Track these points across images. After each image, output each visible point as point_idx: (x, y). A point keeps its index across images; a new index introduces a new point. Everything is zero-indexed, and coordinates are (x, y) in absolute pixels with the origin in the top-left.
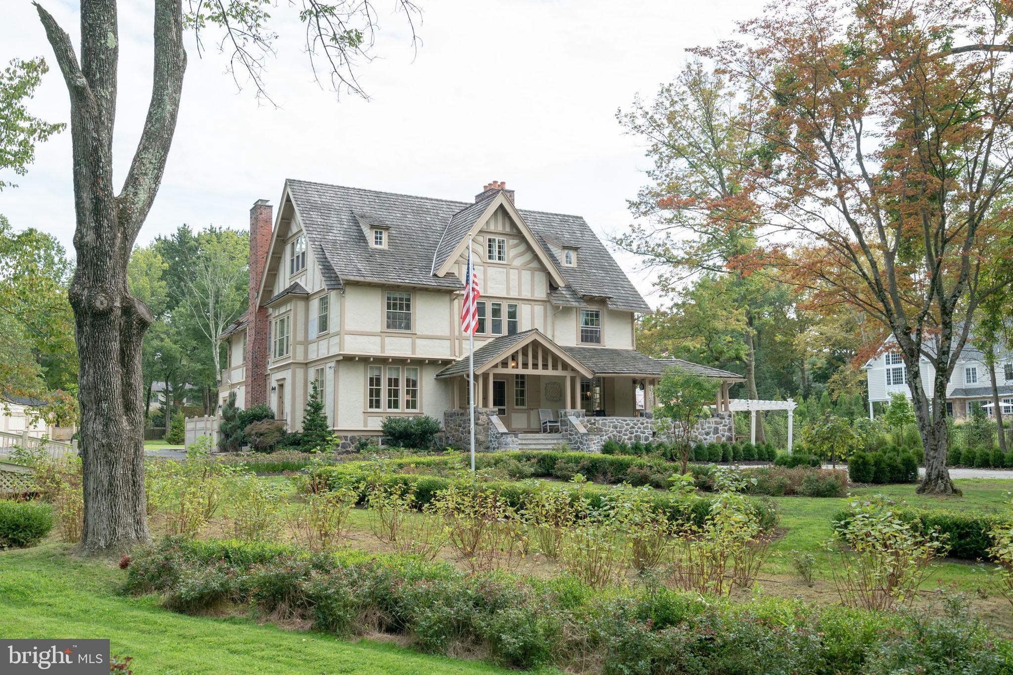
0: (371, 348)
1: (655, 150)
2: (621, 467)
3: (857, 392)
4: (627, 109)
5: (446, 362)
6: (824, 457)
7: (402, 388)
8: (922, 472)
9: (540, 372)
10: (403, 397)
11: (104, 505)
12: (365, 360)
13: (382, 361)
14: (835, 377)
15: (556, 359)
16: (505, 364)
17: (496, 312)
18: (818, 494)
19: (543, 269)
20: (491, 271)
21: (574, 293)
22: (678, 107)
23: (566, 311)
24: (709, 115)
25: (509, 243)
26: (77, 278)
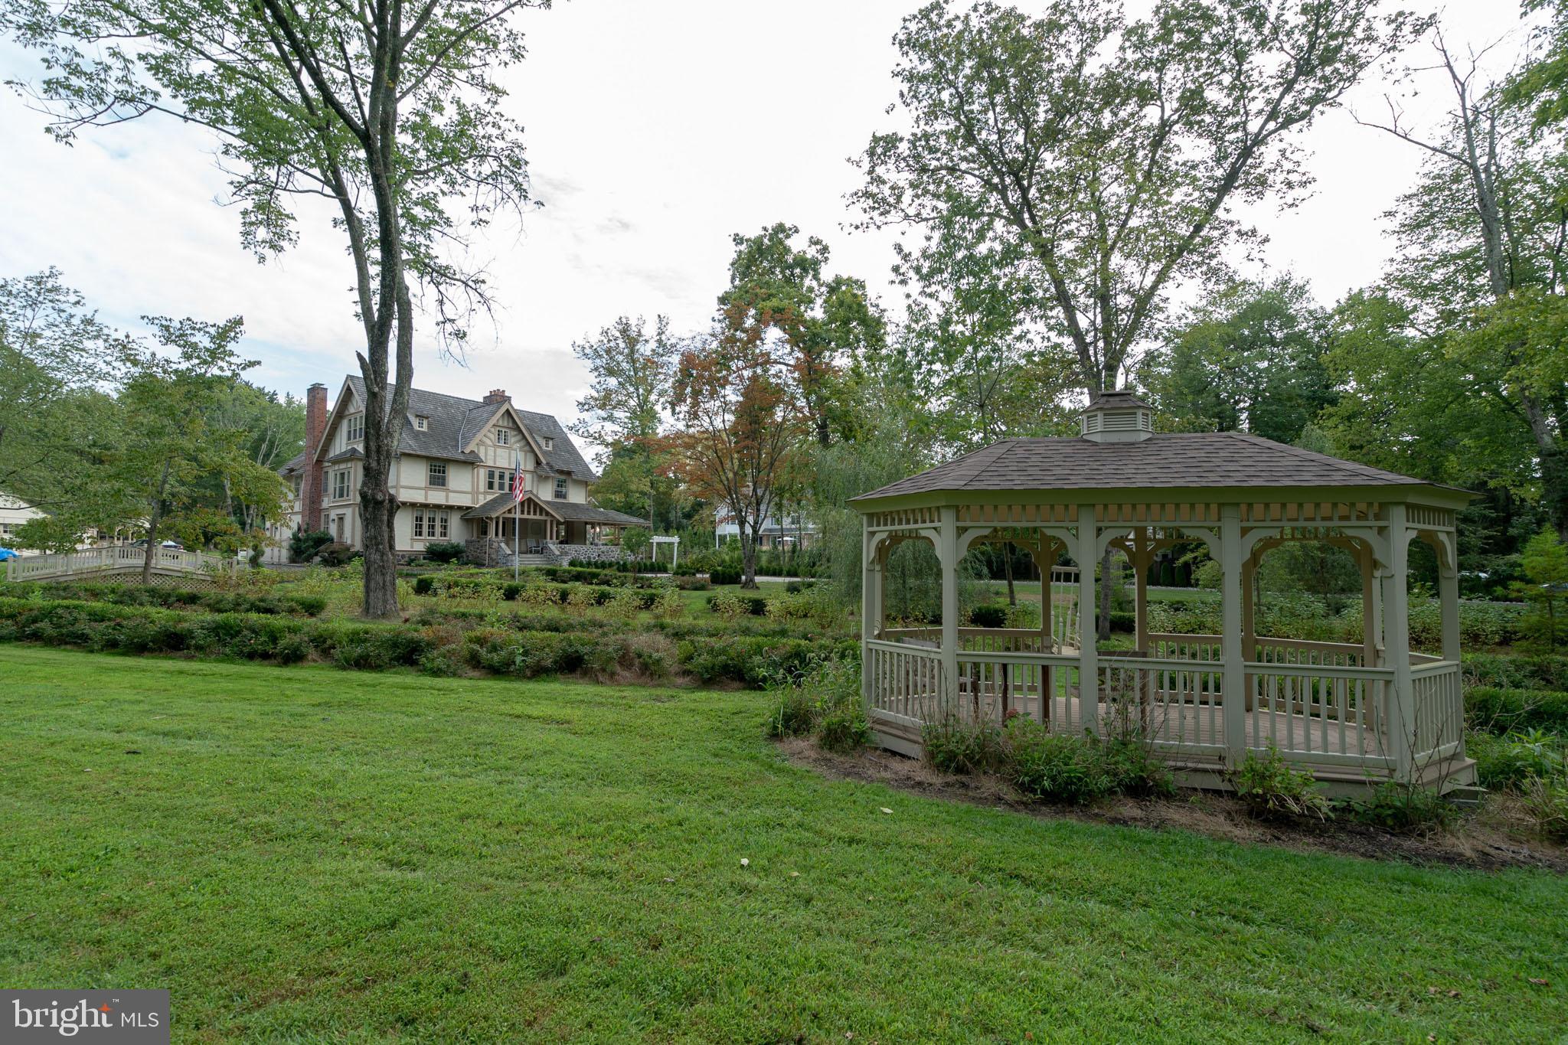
0: (419, 497)
1: (596, 369)
2: (595, 575)
3: (709, 528)
4: (580, 342)
5: (468, 508)
6: (698, 571)
7: (438, 524)
8: (743, 578)
9: (532, 517)
10: (438, 530)
11: (380, 595)
12: (413, 505)
13: (426, 506)
14: (697, 517)
15: (542, 509)
16: (510, 511)
17: (501, 477)
18: (696, 589)
19: (533, 451)
20: (499, 451)
21: (551, 467)
22: (612, 344)
23: (547, 478)
24: (632, 352)
25: (511, 433)
26: (364, 484)
